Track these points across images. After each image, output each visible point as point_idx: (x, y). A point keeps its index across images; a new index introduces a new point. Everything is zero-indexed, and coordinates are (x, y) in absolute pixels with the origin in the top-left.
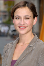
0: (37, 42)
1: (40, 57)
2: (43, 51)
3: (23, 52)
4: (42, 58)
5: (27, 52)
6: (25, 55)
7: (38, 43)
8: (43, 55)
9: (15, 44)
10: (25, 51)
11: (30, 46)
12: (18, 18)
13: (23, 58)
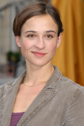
0: (61, 80)
1: (69, 107)
2: (75, 97)
3: (36, 99)
4: (72, 109)
5: (44, 98)
6: (39, 103)
7: (62, 83)
8: (74, 104)
9: (18, 85)
10: (39, 96)
11: (49, 89)
12: (32, 36)
13: (36, 109)
